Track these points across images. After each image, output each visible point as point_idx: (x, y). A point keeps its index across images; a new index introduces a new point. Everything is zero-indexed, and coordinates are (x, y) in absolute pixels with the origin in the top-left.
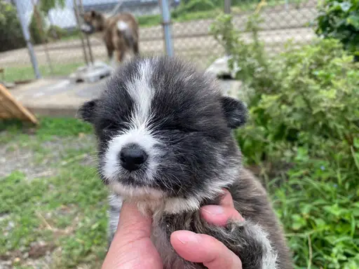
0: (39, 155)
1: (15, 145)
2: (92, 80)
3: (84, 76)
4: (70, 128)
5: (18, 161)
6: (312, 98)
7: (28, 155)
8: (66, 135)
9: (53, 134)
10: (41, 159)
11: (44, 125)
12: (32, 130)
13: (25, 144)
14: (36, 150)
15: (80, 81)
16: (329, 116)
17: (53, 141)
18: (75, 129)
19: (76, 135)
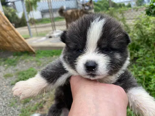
0: (38, 63)
1: (28, 60)
2: (56, 37)
3: (52, 35)
4: (49, 54)
5: (31, 65)
6: (144, 31)
7: (34, 63)
8: (48, 56)
9: (43, 56)
10: (40, 64)
11: (38, 53)
12: (34, 55)
13: (32, 60)
14: (37, 61)
15: (50, 37)
16: (149, 36)
17: (43, 59)
18: (51, 54)
19: (52, 56)
